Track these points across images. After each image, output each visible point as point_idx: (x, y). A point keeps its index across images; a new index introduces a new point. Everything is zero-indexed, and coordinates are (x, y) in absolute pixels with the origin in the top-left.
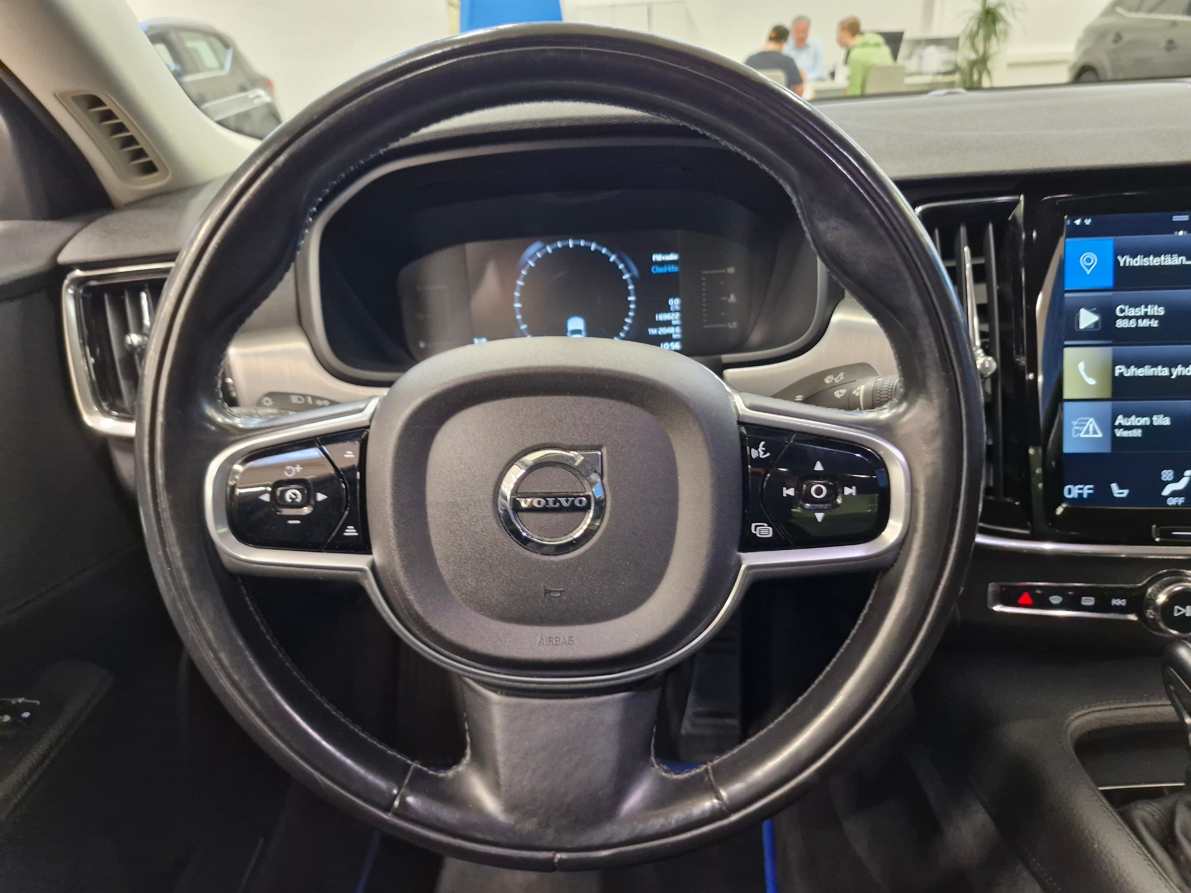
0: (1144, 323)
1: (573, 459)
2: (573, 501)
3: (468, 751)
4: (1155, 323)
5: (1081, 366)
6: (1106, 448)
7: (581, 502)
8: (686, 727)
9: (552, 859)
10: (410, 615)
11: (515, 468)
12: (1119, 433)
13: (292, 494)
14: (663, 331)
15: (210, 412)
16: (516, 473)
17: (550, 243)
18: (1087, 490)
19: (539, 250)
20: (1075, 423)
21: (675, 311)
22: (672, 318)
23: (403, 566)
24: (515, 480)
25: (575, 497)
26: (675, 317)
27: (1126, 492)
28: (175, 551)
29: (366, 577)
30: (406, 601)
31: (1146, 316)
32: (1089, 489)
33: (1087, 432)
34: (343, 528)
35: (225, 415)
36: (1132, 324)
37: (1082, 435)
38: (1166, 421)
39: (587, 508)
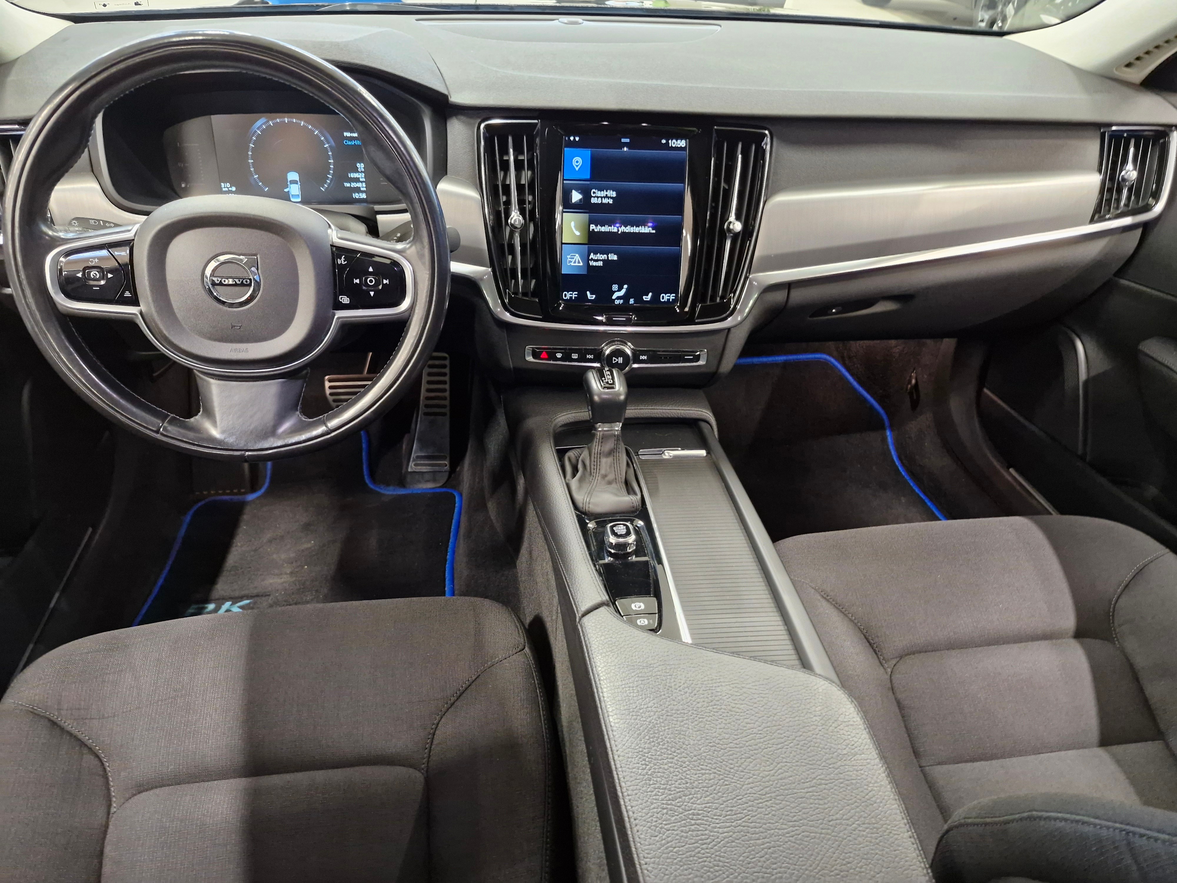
0: (605, 201)
1: (241, 260)
2: (242, 281)
3: (201, 410)
4: (611, 201)
5: (573, 224)
6: (584, 272)
7: (246, 281)
8: (412, 467)
9: (244, 454)
10: (162, 336)
11: (213, 262)
12: (592, 263)
13: (94, 273)
14: (354, 185)
15: (45, 229)
16: (213, 265)
17: (272, 120)
18: (574, 295)
19: (264, 124)
20: (568, 257)
21: (362, 172)
22: (359, 176)
23: (156, 311)
24: (212, 268)
25: (244, 279)
26: (361, 176)
27: (594, 296)
28: (31, 300)
29: (138, 318)
30: (159, 328)
31: (606, 197)
32: (575, 294)
33: (575, 262)
34: (123, 292)
35: (53, 230)
36: (599, 201)
37: (572, 264)
38: (615, 258)
39: (250, 285)
